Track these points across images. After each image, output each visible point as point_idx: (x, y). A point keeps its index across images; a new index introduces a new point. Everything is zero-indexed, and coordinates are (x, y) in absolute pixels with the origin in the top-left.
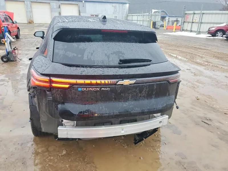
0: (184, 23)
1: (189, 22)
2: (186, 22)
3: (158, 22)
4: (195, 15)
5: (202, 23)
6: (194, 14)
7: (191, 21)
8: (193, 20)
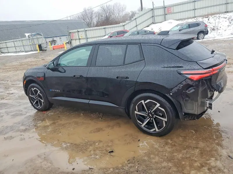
0: (72, 41)
1: (76, 40)
2: (73, 40)
3: (43, 44)
4: (80, 33)
5: (88, 38)
6: (78, 32)
7: (78, 38)
8: (79, 37)
